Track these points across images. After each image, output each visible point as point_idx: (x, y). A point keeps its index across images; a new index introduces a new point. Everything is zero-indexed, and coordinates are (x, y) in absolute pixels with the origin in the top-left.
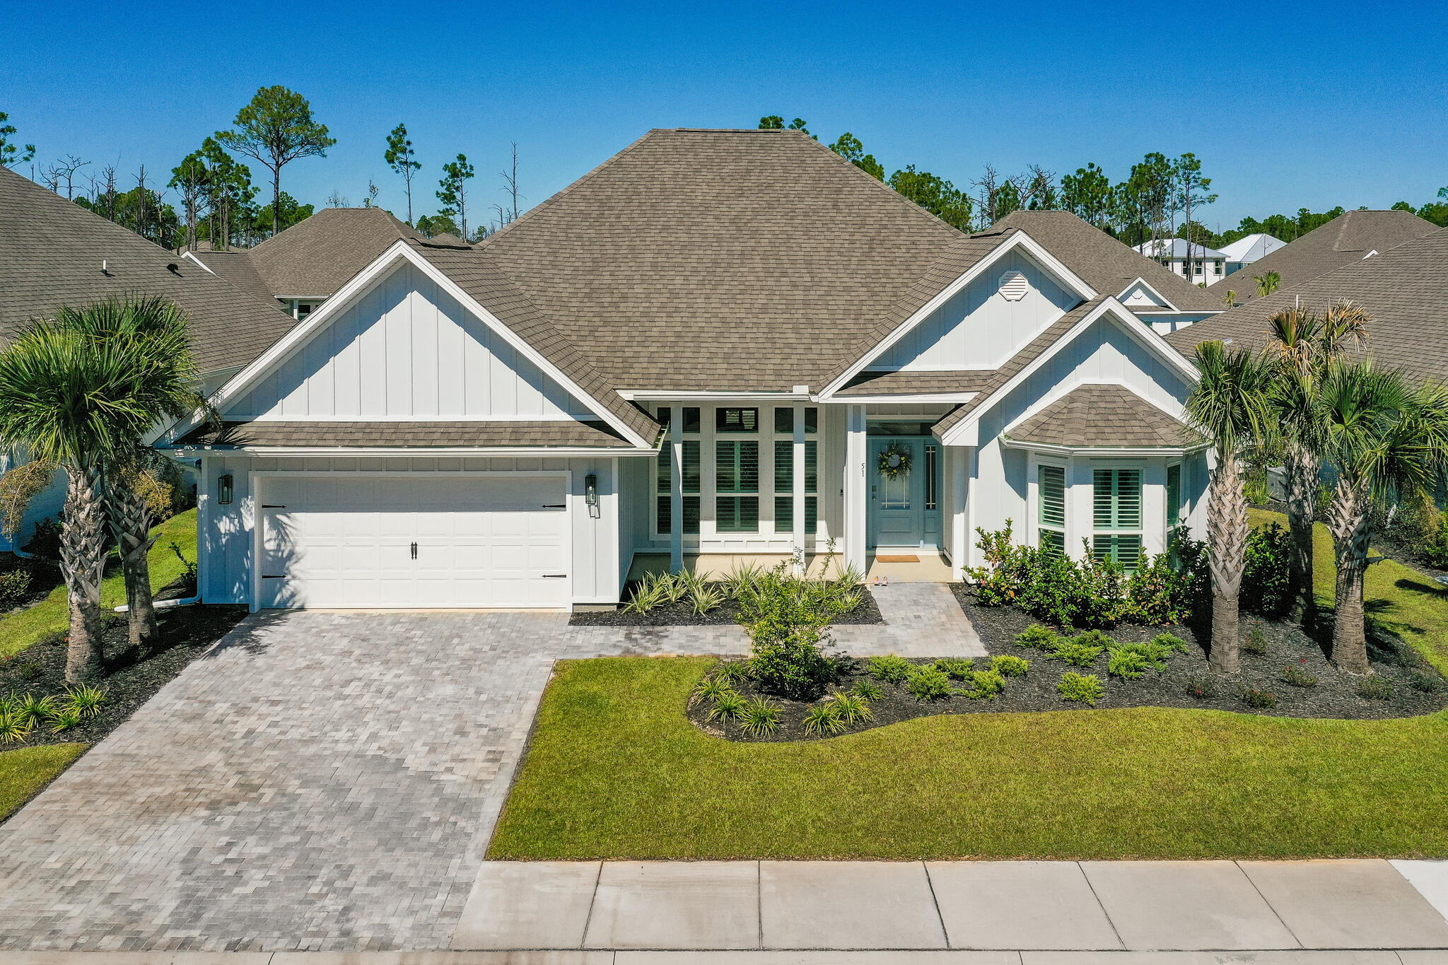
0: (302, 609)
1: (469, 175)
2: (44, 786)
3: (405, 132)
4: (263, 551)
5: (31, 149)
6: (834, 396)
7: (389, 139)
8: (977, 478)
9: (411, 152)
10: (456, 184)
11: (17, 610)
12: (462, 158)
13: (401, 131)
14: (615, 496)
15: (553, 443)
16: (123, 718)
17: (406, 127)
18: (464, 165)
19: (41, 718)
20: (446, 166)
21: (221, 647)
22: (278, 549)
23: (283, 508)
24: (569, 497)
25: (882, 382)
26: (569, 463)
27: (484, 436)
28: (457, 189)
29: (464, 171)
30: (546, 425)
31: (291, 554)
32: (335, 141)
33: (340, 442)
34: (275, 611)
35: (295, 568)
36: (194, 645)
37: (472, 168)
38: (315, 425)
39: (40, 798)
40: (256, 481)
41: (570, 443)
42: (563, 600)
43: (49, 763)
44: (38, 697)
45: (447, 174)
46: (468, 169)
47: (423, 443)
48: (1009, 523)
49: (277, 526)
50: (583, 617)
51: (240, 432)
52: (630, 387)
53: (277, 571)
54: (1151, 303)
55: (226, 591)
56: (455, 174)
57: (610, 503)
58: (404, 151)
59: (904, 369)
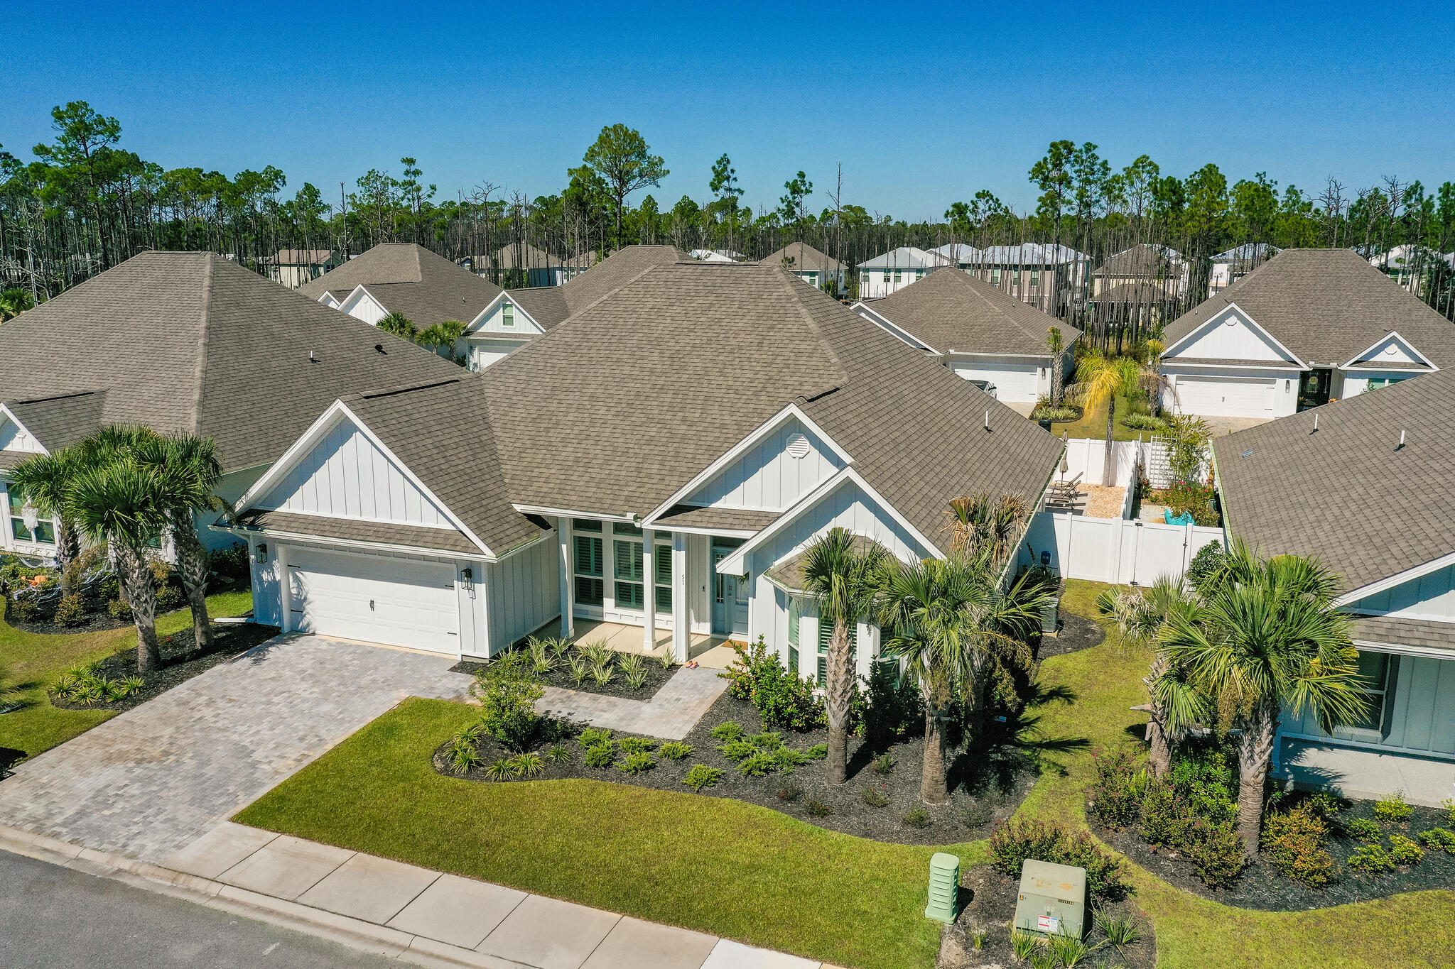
0: (314, 634)
1: (808, 191)
2: (80, 734)
3: (728, 162)
4: (290, 594)
5: (433, 188)
6: (652, 524)
7: (714, 168)
8: (754, 597)
9: (735, 179)
10: (797, 200)
11: (172, 612)
12: (802, 175)
13: (725, 161)
14: (484, 585)
15: (436, 546)
16: (149, 698)
17: (728, 156)
18: (803, 183)
19: (105, 691)
20: (788, 183)
21: (243, 657)
22: (298, 594)
23: (298, 568)
24: (456, 582)
25: (691, 516)
26: (455, 561)
27: (398, 536)
28: (797, 204)
29: (803, 188)
30: (438, 531)
31: (305, 599)
32: (668, 172)
33: (316, 532)
34: (298, 631)
35: (308, 608)
36: (227, 653)
37: (811, 185)
38: (307, 517)
39: (72, 741)
40: (280, 550)
41: (447, 547)
42: (455, 652)
43: (90, 721)
44: (108, 679)
45: (788, 191)
46: (807, 186)
47: (360, 538)
48: (762, 637)
49: (297, 579)
50: (465, 666)
51: (265, 519)
52: (522, 502)
53: (298, 607)
54: (1408, 360)
55: (269, 618)
56: (795, 189)
57: (481, 589)
58: (728, 178)
59: (713, 506)
